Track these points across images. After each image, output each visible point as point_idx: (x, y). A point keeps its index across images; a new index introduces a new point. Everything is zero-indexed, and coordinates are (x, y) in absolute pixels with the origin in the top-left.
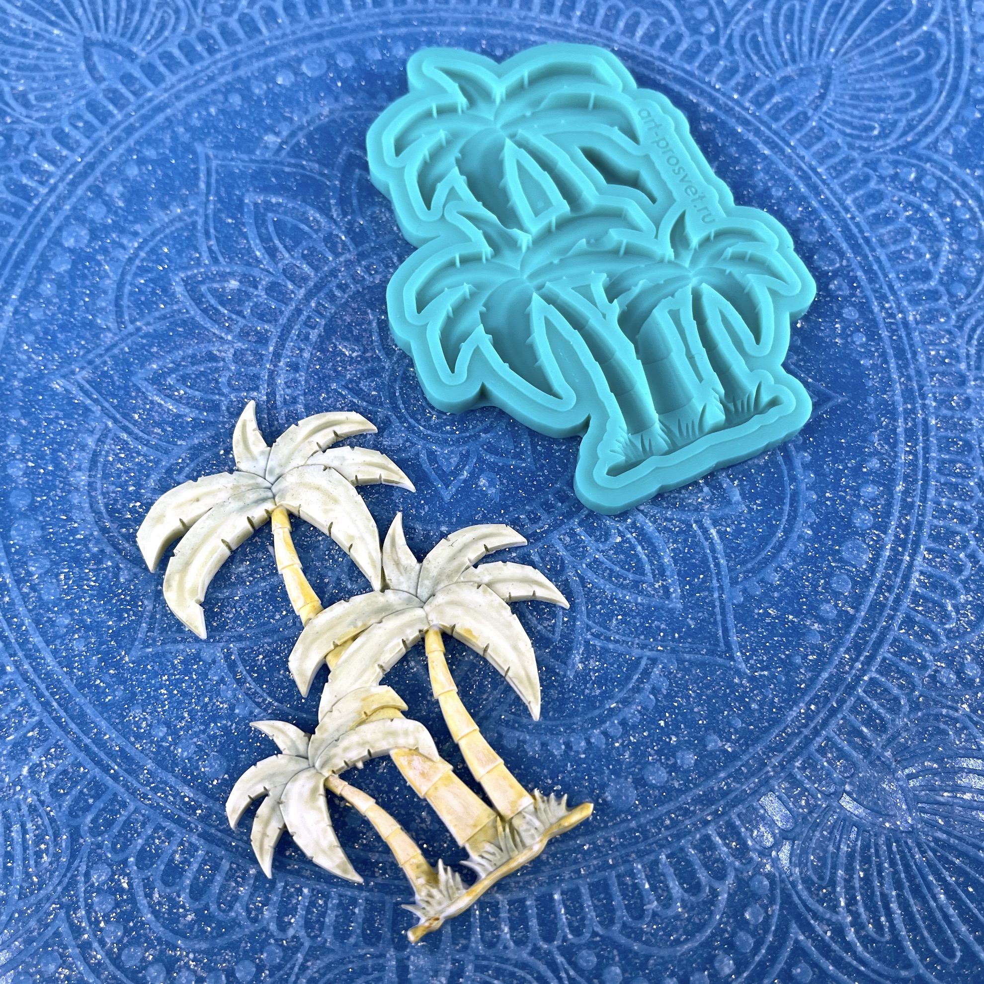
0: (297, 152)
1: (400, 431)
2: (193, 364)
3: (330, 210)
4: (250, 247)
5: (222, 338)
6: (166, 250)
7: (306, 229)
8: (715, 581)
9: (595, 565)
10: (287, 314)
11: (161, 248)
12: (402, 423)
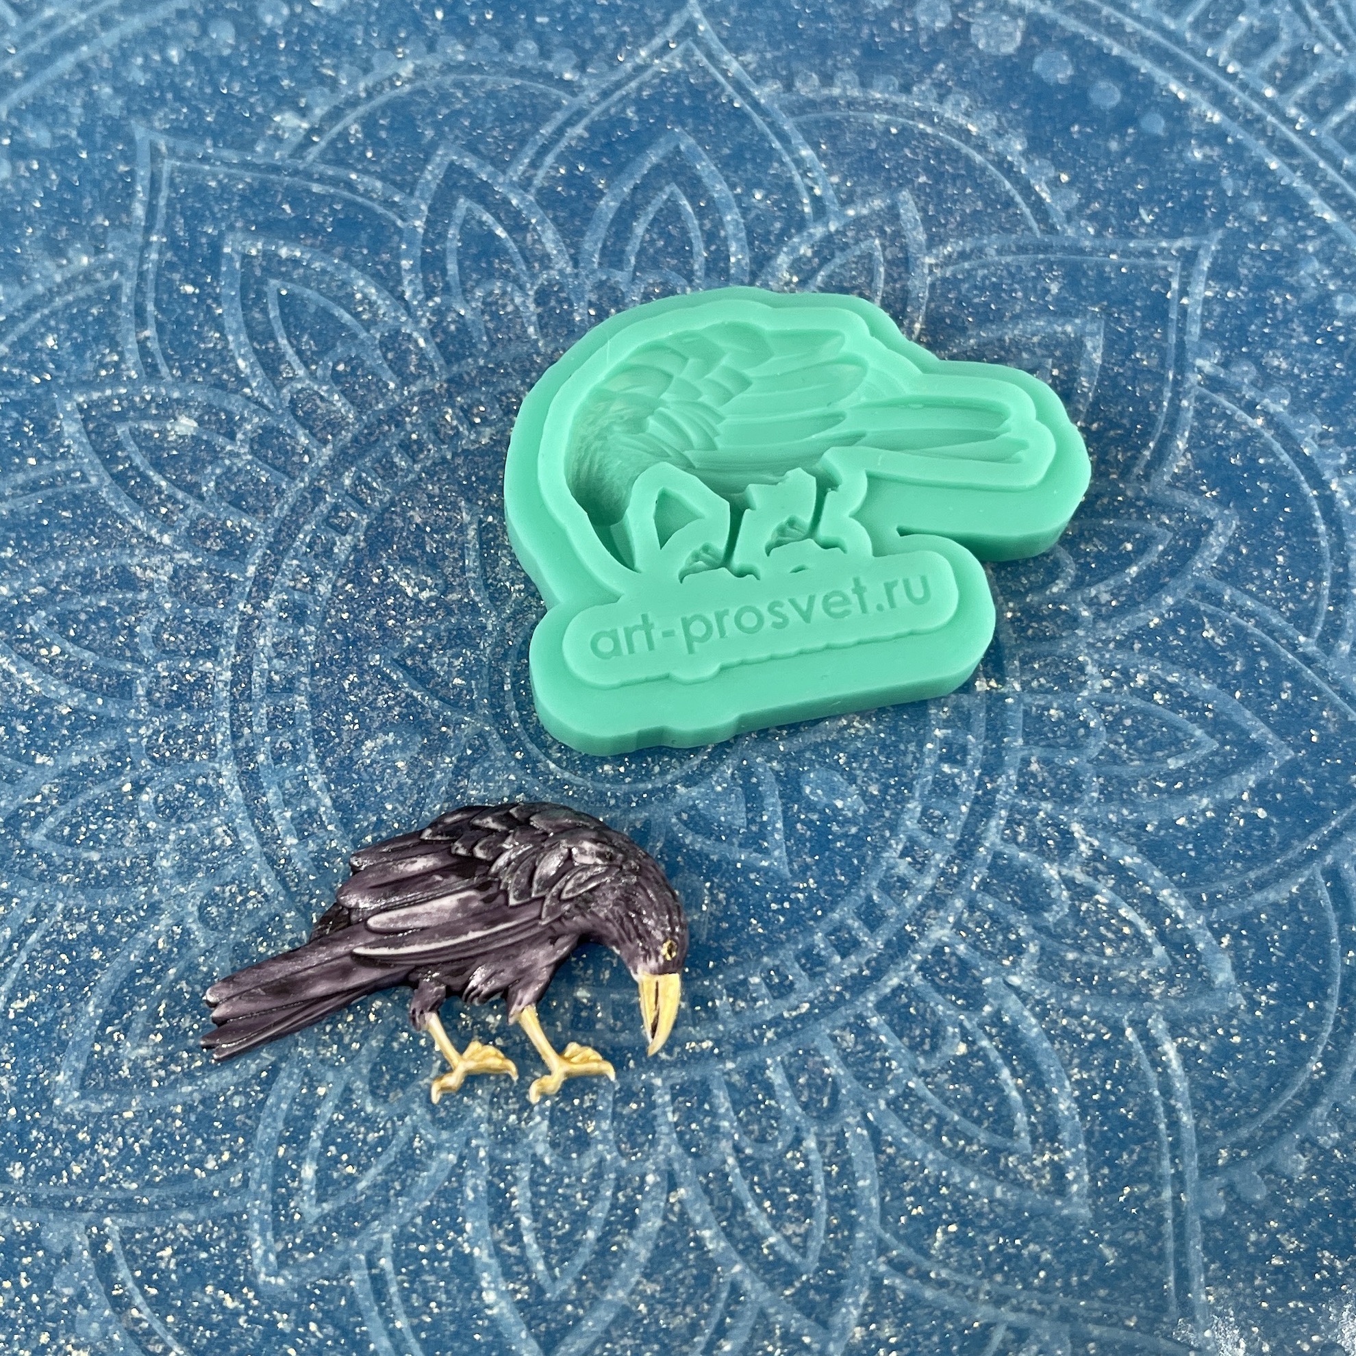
0: (340, 153)
1: (507, 768)
2: (85, 591)
3: (399, 282)
4: (225, 348)
5: (150, 538)
6: (50, 342)
7: (347, 317)
8: (1166, 1163)
9: (904, 1103)
10: (291, 497)
11: (43, 337)
12: (511, 750)
